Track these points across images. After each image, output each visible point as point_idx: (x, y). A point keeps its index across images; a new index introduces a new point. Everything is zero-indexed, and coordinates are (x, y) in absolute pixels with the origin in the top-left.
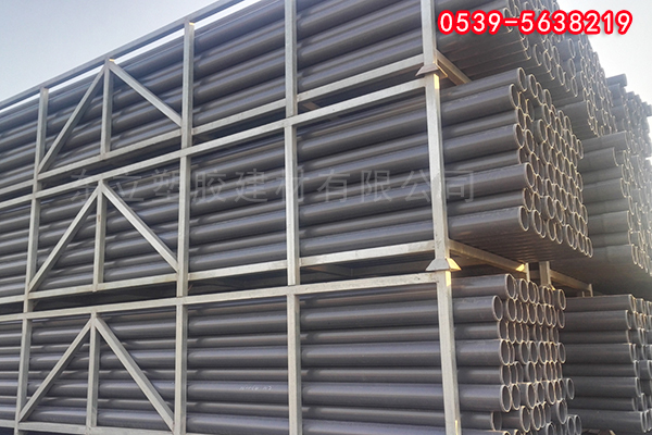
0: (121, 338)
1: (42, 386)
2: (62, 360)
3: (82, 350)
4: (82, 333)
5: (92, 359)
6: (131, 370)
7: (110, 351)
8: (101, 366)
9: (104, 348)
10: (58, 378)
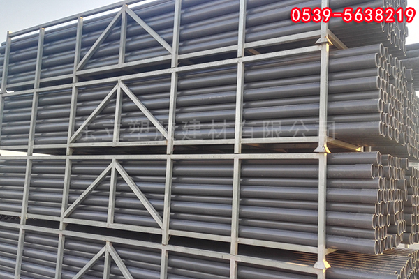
0: (130, 174)
1: (79, 199)
2: (93, 184)
3: (106, 180)
4: (107, 170)
5: (112, 185)
6: (137, 193)
7: (123, 181)
8: (117, 190)
9: (119, 179)
10: (90, 195)
